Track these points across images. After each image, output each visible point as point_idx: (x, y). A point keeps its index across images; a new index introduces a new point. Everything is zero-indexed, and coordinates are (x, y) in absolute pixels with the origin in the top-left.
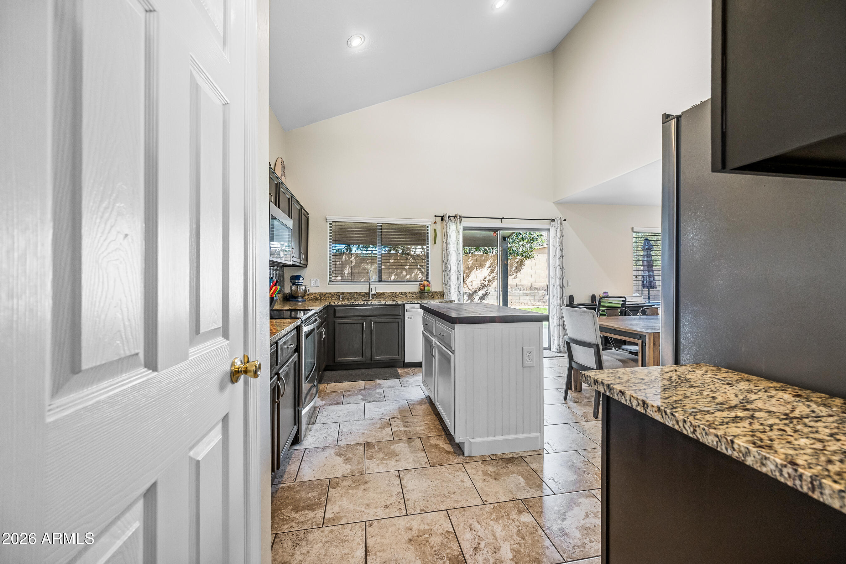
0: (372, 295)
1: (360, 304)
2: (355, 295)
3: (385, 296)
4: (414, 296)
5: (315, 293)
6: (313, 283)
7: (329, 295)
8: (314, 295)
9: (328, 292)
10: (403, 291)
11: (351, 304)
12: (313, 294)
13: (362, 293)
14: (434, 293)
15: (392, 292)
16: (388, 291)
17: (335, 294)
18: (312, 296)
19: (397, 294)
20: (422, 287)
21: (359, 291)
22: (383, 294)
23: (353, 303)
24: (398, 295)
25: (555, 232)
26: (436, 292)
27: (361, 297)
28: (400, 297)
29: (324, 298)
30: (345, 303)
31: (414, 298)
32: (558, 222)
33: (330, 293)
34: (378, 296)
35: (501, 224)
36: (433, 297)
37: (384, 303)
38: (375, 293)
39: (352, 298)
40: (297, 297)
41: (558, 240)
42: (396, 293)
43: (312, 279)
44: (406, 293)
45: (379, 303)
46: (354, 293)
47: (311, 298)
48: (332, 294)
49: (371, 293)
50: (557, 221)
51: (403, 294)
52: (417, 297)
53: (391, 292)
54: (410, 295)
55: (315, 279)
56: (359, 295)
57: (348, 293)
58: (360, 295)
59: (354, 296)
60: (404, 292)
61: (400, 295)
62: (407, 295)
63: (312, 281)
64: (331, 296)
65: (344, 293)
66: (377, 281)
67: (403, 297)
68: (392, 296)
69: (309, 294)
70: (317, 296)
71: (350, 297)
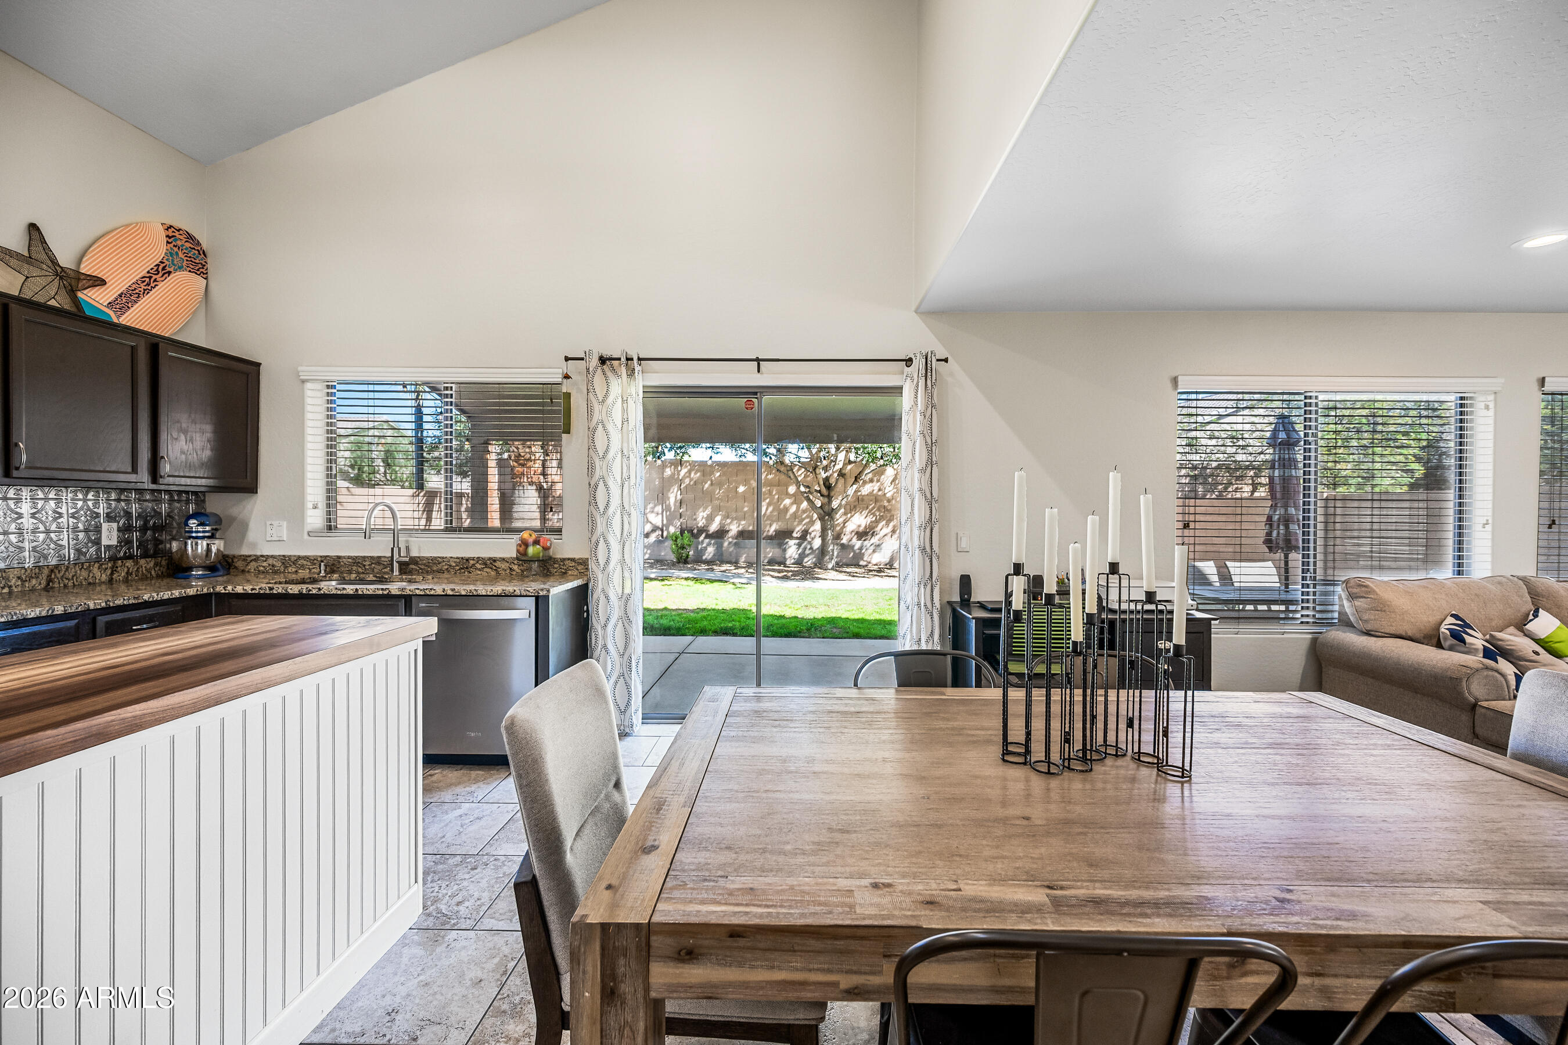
0: (401, 564)
1: (291, 592)
2: (367, 563)
3: (439, 566)
4: (515, 567)
5: (272, 556)
6: (271, 532)
7: (305, 563)
8: (270, 561)
10: (486, 554)
11: (268, 592)
12: (267, 557)
14: (567, 562)
15: (458, 558)
16: (449, 555)
17: (319, 559)
18: (265, 564)
19: (472, 562)
21: (375, 554)
22: (436, 561)
23: (271, 589)
24: (474, 565)
25: (913, 395)
26: (573, 560)
27: (380, 567)
28: (480, 570)
29: (294, 570)
30: (252, 589)
31: (514, 573)
32: (922, 366)
33: (306, 558)
34: (423, 567)
35: (759, 375)
36: (565, 573)
38: (407, 559)
39: (360, 570)
40: (190, 569)
41: (919, 417)
42: (467, 560)
43: (269, 523)
44: (495, 561)
45: (339, 592)
46: (364, 557)
47: (262, 568)
48: (313, 560)
49: (397, 558)
50: (918, 363)
51: (485, 564)
52: (523, 571)
53: (455, 556)
54: (504, 565)
55: (276, 523)
56: (375, 564)
57: (349, 557)
58: (379, 563)
59: (364, 566)
60: (490, 559)
61: (478, 566)
62: (495, 564)
63: (269, 528)
64: (309, 564)
65: (339, 557)
66: (442, 528)
67: (485, 570)
68: (458, 568)
69: (257, 558)
70: (277, 564)
71: (354, 568)
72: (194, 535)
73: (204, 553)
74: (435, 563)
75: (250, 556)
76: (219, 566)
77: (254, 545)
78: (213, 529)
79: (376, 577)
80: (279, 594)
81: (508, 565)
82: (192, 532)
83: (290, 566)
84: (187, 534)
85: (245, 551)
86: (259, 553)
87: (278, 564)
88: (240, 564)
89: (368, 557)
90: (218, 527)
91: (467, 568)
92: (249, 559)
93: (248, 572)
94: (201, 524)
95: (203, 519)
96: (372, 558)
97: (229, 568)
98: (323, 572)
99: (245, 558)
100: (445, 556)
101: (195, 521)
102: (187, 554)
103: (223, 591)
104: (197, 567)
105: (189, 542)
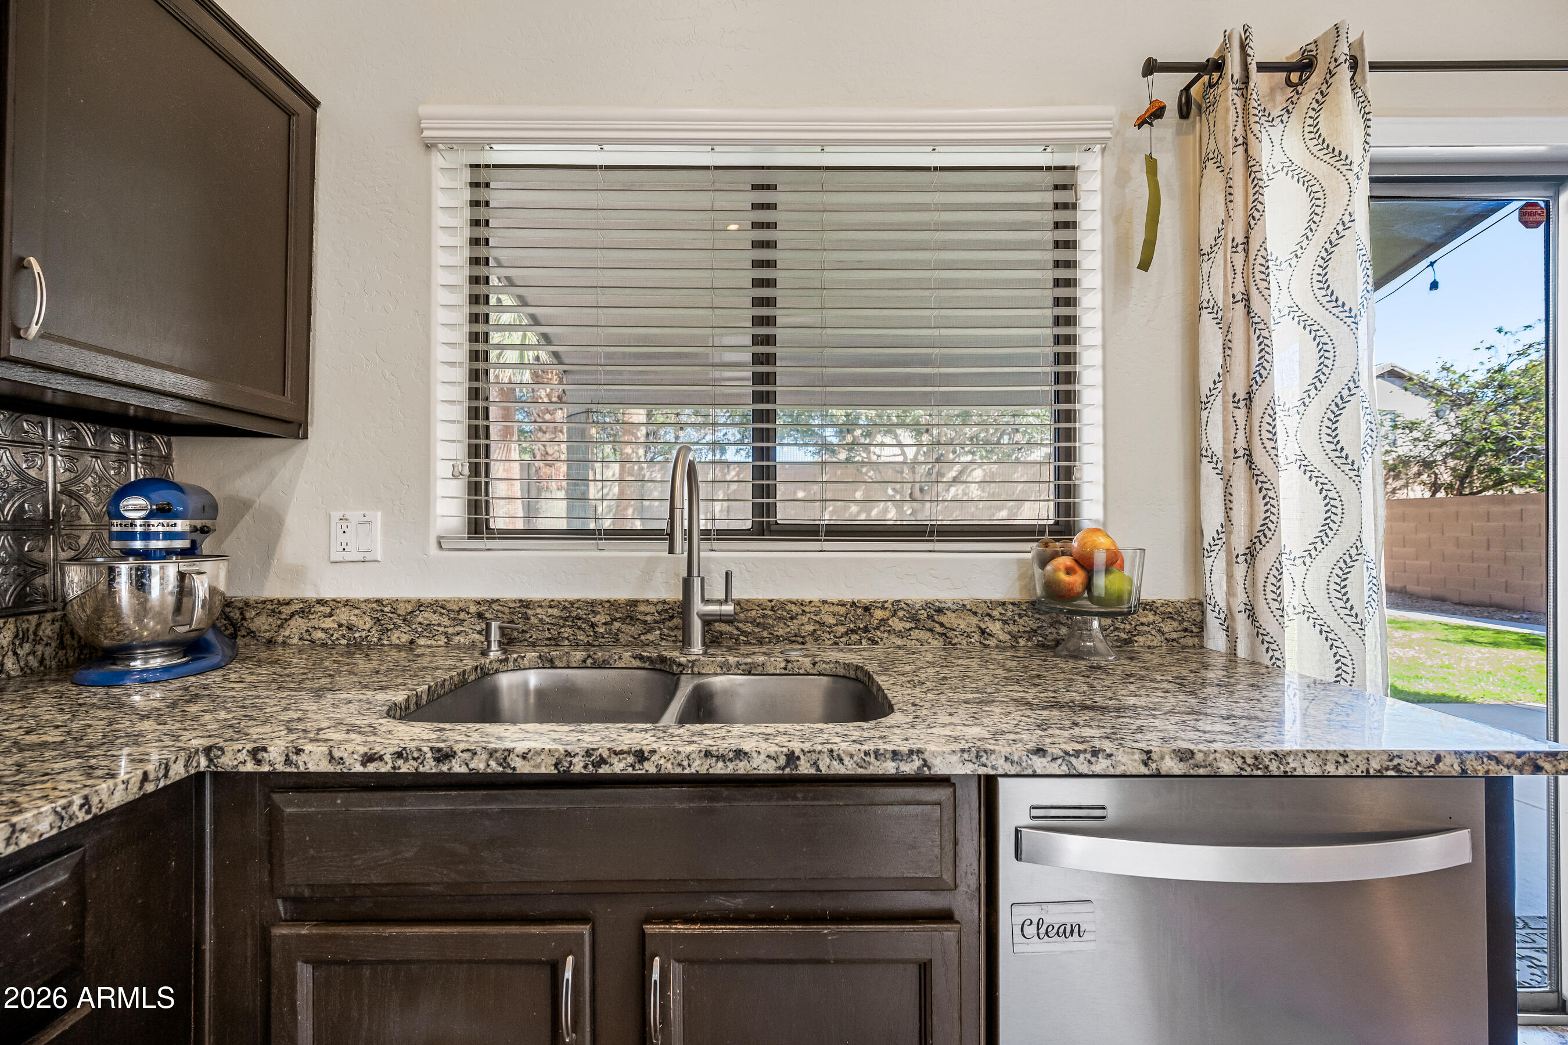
0: (708, 621)
2: (601, 619)
3: (794, 626)
4: (995, 627)
5: (347, 603)
6: (344, 538)
7: (435, 618)
8: (343, 615)
9: (428, 594)
11: (429, 766)
12: (332, 606)
13: (642, 608)
15: (841, 603)
17: (473, 609)
18: (329, 623)
19: (879, 614)
20: (1069, 571)
21: (622, 594)
24: (883, 621)
26: (1147, 606)
27: (634, 629)
28: (900, 634)
29: (405, 638)
30: (369, 758)
31: (992, 642)
33: (439, 606)
34: (748, 628)
36: (1128, 642)
37: (769, 768)
38: (729, 608)
39: (582, 636)
40: (123, 652)
42: (866, 609)
43: (336, 515)
44: (940, 611)
46: (593, 603)
47: (320, 635)
48: (456, 613)
49: (698, 606)
51: (914, 619)
52: (1015, 637)
53: (833, 596)
54: (967, 622)
55: (354, 516)
56: (623, 620)
57: (552, 604)
58: (631, 619)
59: (593, 625)
60: (928, 605)
61: (897, 624)
62: (943, 619)
63: (336, 527)
64: (445, 621)
65: (525, 604)
66: (748, 525)
67: (915, 634)
68: (841, 629)
69: (306, 609)
70: (360, 624)
71: (567, 632)
72: (138, 545)
73: (171, 600)
74: (780, 619)
75: (288, 603)
76: (211, 636)
77: (298, 573)
78: (194, 529)
79: (641, 658)
80: (474, 774)
81: (974, 620)
82: (132, 536)
83: (396, 627)
84: (115, 544)
85: (274, 590)
86: (311, 594)
87: (364, 623)
88: (262, 624)
89: (601, 603)
90: (208, 523)
91: (866, 630)
92: (286, 610)
93: (284, 643)
94: (163, 512)
95: (163, 496)
96: (613, 604)
97: (234, 636)
98: (494, 647)
99: (275, 608)
100: (807, 597)
101: (140, 501)
102: (116, 608)
103: (250, 767)
104: (146, 646)
105: (124, 569)
